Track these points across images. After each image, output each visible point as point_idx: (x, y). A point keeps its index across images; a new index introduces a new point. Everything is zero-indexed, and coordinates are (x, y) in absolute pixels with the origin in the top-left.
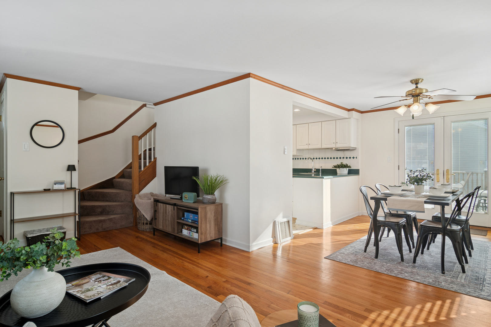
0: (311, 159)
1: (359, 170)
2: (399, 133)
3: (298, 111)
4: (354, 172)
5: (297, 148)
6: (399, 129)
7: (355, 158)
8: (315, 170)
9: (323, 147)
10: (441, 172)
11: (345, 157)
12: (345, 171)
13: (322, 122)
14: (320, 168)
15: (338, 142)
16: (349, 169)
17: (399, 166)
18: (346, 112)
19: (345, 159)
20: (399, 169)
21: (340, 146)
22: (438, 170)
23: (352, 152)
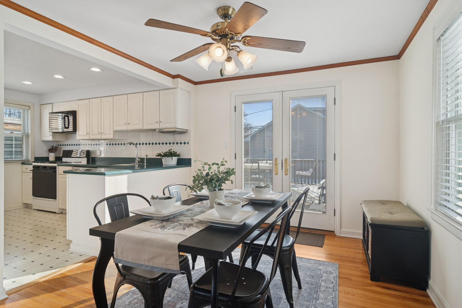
0: (133, 144)
1: (191, 159)
2: (235, 111)
3: (99, 72)
4: (184, 162)
5: (115, 129)
6: (235, 107)
7: (187, 144)
8: (139, 160)
9: (145, 128)
10: (279, 162)
11: (175, 143)
12: (174, 161)
13: (143, 92)
14: (145, 157)
15: (162, 122)
16: (178, 159)
17: (235, 154)
18: (170, 79)
19: (175, 144)
20: (235, 158)
21: (164, 126)
22: (276, 159)
23: (182, 135)
